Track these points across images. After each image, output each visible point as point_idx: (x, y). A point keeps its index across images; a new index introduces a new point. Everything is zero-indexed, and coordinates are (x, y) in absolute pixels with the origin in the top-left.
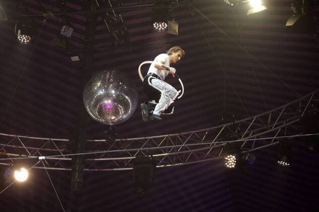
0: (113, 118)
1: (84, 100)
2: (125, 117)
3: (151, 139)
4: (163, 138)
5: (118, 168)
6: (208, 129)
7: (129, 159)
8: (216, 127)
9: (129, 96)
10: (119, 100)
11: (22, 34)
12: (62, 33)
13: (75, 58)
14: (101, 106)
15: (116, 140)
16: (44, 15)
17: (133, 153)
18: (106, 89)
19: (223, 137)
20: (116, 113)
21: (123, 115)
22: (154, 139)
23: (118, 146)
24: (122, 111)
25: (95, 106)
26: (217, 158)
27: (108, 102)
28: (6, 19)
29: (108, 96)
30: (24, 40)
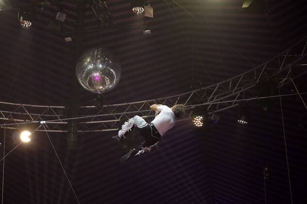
0: (101, 88)
1: (77, 73)
2: (110, 87)
3: (132, 105)
4: (143, 103)
5: (106, 129)
6: (179, 95)
7: (115, 122)
8: (187, 93)
9: (114, 70)
10: (105, 73)
11: (24, 20)
12: (57, 18)
13: (69, 39)
14: (91, 78)
15: (104, 106)
16: (42, 4)
17: (118, 117)
18: (95, 64)
19: (193, 101)
20: (104, 84)
21: (109, 85)
22: (135, 104)
23: (105, 111)
24: (108, 82)
25: (86, 78)
26: (188, 119)
27: (96, 75)
28: (11, 8)
29: (96, 69)
30: (26, 25)
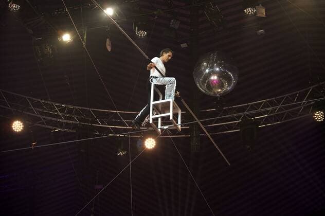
0: (220, 90)
1: (195, 77)
2: (229, 88)
3: (252, 105)
4: (262, 102)
5: (228, 131)
6: (298, 92)
7: (236, 123)
8: (304, 90)
9: (231, 73)
10: (222, 75)
11: (139, 30)
12: (171, 26)
13: (184, 45)
14: (208, 81)
15: (224, 108)
16: (155, 13)
17: (238, 118)
18: (212, 67)
19: (312, 96)
20: (222, 86)
21: (227, 88)
22: (255, 104)
23: (226, 112)
24: (226, 85)
25: (204, 82)
26: (308, 115)
27: (214, 78)
28: (125, 20)
29: (214, 73)
30: (141, 35)
